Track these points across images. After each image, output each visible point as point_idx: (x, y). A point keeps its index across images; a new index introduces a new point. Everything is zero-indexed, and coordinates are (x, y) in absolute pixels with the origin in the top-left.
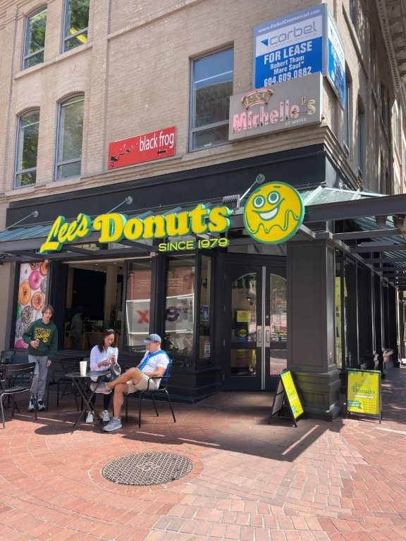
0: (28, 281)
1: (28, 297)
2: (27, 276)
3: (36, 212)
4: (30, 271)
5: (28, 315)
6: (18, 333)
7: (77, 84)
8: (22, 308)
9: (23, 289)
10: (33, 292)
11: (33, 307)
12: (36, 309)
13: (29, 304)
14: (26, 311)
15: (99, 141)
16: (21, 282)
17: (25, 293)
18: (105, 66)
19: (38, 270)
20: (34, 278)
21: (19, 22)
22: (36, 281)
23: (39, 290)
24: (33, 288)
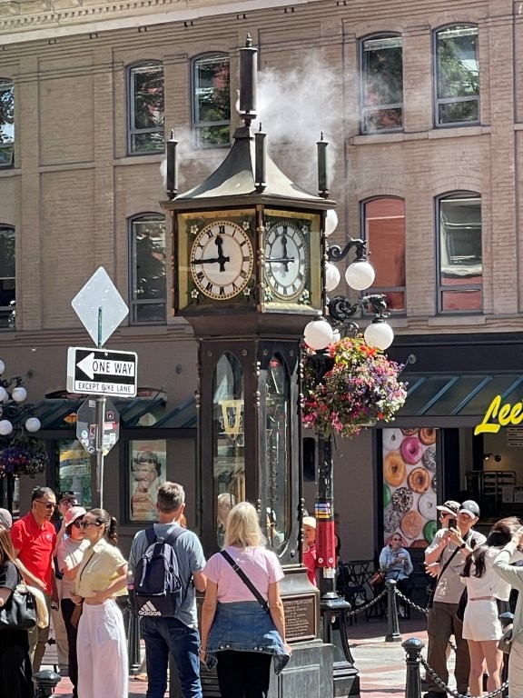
0: (398, 452)
1: (401, 475)
2: (396, 444)
3: (412, 356)
4: (400, 437)
5: (405, 500)
6: (387, 527)
7: (467, 180)
8: (391, 492)
9: (391, 463)
10: (409, 468)
11: (410, 489)
12: (417, 492)
13: (404, 485)
14: (401, 495)
15: (511, 271)
16: (385, 453)
17: (395, 469)
18: (513, 167)
19: (416, 436)
20: (409, 446)
21: (346, 46)
22: (414, 451)
23: (420, 464)
24: (408, 461)
